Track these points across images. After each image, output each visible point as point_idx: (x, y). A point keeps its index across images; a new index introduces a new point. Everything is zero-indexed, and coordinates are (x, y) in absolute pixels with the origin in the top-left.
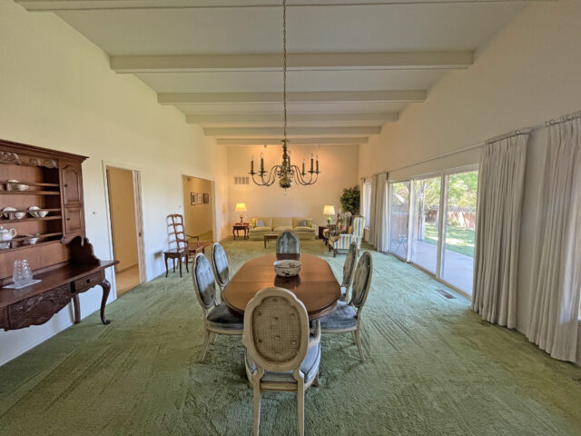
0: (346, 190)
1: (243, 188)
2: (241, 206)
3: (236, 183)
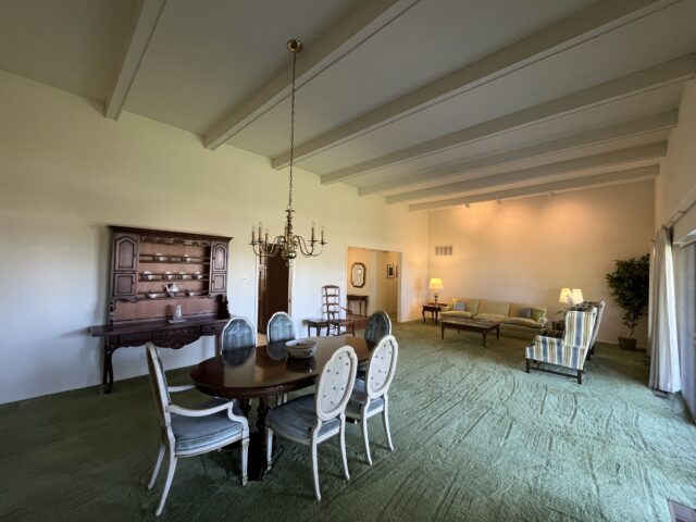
0: (620, 264)
1: (444, 260)
2: (436, 282)
3: (437, 254)
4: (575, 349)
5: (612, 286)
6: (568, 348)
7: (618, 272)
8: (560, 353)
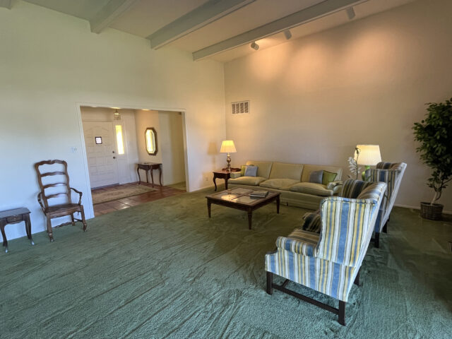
3: (234, 112)
4: (337, 266)
5: (419, 139)
6: (325, 262)
7: (430, 119)
8: (312, 269)
